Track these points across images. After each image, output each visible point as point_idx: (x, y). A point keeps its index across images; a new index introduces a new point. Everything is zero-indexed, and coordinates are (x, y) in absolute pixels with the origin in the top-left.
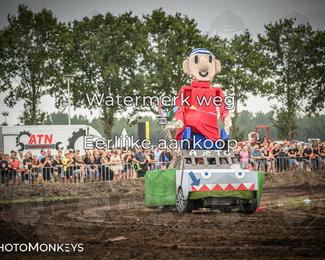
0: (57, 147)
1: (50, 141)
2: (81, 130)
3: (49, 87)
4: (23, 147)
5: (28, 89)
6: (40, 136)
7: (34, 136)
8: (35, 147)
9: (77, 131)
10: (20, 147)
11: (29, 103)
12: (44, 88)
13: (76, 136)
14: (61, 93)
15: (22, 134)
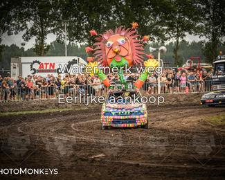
0: (57, 71)
1: (53, 67)
2: (74, 60)
3: (52, 28)
4: (35, 71)
5: (39, 29)
6: (46, 64)
7: (42, 64)
8: (43, 71)
9: (71, 60)
10: (33, 71)
11: (39, 39)
12: (49, 29)
13: (70, 64)
14: (61, 32)
15: (34, 62)
